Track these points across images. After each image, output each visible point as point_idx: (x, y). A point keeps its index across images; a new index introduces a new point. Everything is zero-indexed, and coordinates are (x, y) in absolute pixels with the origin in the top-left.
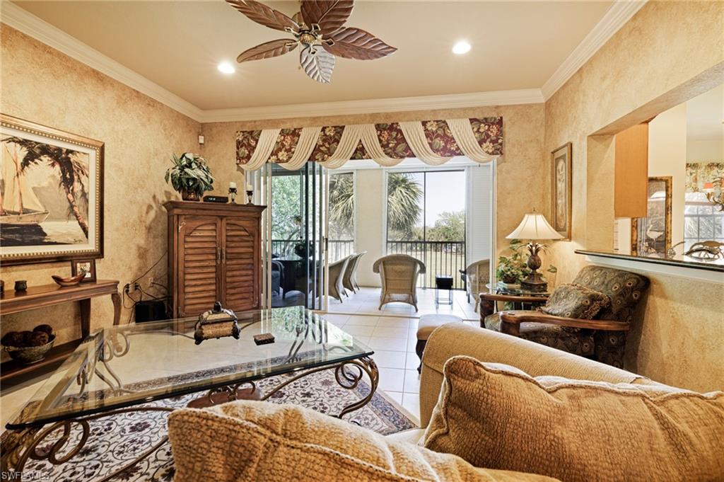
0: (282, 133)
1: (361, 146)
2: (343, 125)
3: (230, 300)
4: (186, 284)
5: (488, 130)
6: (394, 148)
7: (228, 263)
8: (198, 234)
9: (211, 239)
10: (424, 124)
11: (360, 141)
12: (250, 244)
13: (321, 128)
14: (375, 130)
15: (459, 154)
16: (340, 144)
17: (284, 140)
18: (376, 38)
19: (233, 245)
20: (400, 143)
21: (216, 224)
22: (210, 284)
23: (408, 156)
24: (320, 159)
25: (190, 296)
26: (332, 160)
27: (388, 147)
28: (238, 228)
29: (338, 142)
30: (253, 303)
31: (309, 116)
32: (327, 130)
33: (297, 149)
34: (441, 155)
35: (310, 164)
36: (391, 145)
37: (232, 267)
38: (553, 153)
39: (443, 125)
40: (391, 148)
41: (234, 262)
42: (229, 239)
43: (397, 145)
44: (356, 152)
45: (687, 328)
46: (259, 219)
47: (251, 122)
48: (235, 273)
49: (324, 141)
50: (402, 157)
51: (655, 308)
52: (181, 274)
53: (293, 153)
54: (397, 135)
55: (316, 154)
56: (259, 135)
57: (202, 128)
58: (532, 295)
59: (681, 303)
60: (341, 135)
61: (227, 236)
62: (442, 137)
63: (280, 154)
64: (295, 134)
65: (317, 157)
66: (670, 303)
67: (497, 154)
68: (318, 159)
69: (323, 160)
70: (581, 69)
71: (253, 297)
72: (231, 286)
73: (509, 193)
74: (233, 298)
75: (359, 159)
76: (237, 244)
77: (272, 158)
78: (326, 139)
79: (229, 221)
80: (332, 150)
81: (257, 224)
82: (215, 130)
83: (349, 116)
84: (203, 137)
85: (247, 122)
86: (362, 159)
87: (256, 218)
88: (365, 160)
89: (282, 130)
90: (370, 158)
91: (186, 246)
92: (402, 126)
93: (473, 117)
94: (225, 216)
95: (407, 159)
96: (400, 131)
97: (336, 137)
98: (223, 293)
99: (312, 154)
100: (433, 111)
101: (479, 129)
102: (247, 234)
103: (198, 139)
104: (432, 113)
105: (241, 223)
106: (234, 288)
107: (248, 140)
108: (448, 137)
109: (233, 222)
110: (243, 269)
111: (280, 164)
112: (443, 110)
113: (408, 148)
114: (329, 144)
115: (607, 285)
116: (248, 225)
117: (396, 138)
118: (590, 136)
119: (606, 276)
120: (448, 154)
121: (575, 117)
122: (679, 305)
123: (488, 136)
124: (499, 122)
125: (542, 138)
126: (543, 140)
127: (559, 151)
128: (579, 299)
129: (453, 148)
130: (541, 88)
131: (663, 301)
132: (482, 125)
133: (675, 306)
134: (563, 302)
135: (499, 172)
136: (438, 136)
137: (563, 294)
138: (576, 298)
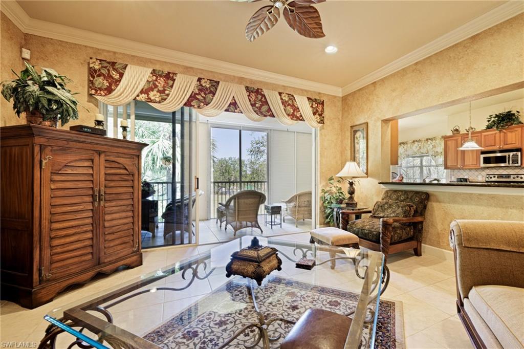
0: (154, 72)
1: (234, 101)
2: (218, 80)
3: (109, 247)
4: (52, 236)
5: (317, 107)
6: (260, 108)
7: (107, 205)
8: (70, 172)
9: (87, 178)
10: (280, 94)
11: (234, 97)
12: (130, 183)
13: (196, 78)
14: (245, 91)
15: (301, 120)
16: (216, 96)
17: (156, 80)
18: (321, 22)
19: (112, 184)
20: (264, 105)
21: (92, 160)
22: (86, 232)
23: (269, 116)
24: (196, 106)
25: (59, 250)
26: (208, 110)
27: (255, 106)
28: (117, 165)
29: (214, 94)
30: (133, 246)
31: (181, 64)
32: (203, 81)
33: (173, 92)
34: (291, 119)
35: (187, 109)
36: (257, 105)
37: (111, 209)
38: (351, 127)
39: (292, 97)
40: (257, 108)
41: (114, 203)
42: (109, 178)
43: (261, 106)
44: (229, 106)
45: (453, 215)
46: (139, 157)
47: (108, 52)
48: (114, 216)
49: (200, 90)
50: (265, 116)
51: (433, 207)
52: (45, 223)
53: (168, 95)
54: (262, 98)
55: (192, 101)
56: (125, 68)
57: (25, 39)
58: (353, 210)
59: (449, 203)
60: (216, 89)
61: (105, 174)
62: (291, 106)
63: (151, 94)
64: (170, 77)
65: (192, 104)
66: (443, 204)
67: (322, 123)
68: (193, 106)
69: (199, 107)
70: (375, 82)
71: (133, 241)
72: (111, 231)
73: (325, 149)
74: (112, 244)
75: (232, 112)
76: (117, 184)
77: (141, 95)
78: (202, 89)
79: (108, 158)
80: (207, 100)
81: (136, 162)
82: (49, 48)
83: (221, 74)
84: (29, 52)
85: (104, 50)
86: (235, 112)
87: (136, 155)
88: (237, 114)
89: (154, 70)
90: (242, 113)
91: (53, 187)
92: (265, 92)
93: (309, 97)
94: (104, 152)
95: (268, 117)
96: (264, 96)
97: (212, 89)
98: (101, 240)
99: (188, 100)
100: (284, 86)
101: (312, 105)
102: (128, 173)
103: (21, 52)
104: (283, 88)
105: (121, 160)
106: (113, 233)
107: (108, 70)
108: (295, 107)
109: (112, 158)
110: (124, 211)
111: (150, 104)
112: (290, 87)
113: (269, 110)
114: (205, 94)
115: (411, 198)
116: (128, 163)
117: (261, 100)
118: (382, 120)
119: (407, 194)
120: (295, 118)
121: (370, 108)
122: (448, 204)
123: (317, 111)
124: (323, 103)
125: (340, 117)
126: (341, 119)
127: (357, 127)
128: (402, 207)
129: (298, 115)
130: (342, 87)
131: (438, 203)
132: (314, 103)
133: (446, 205)
134: (389, 210)
135: (321, 134)
136: (289, 105)
137: (386, 206)
138: (399, 207)
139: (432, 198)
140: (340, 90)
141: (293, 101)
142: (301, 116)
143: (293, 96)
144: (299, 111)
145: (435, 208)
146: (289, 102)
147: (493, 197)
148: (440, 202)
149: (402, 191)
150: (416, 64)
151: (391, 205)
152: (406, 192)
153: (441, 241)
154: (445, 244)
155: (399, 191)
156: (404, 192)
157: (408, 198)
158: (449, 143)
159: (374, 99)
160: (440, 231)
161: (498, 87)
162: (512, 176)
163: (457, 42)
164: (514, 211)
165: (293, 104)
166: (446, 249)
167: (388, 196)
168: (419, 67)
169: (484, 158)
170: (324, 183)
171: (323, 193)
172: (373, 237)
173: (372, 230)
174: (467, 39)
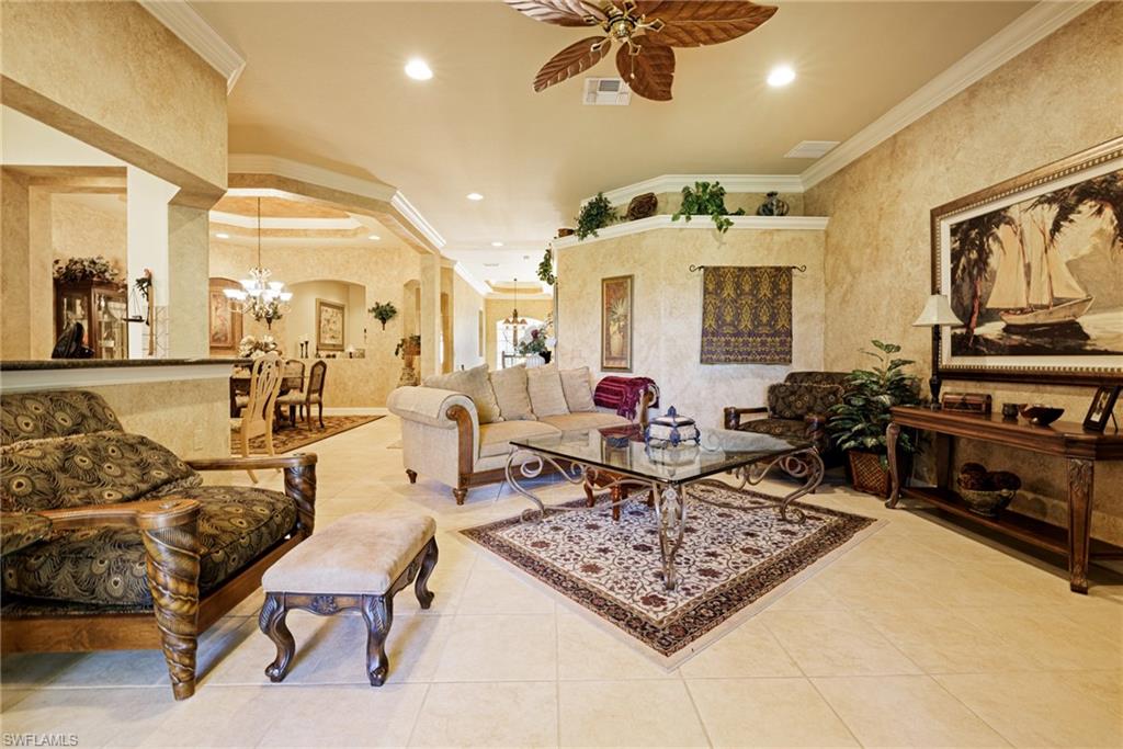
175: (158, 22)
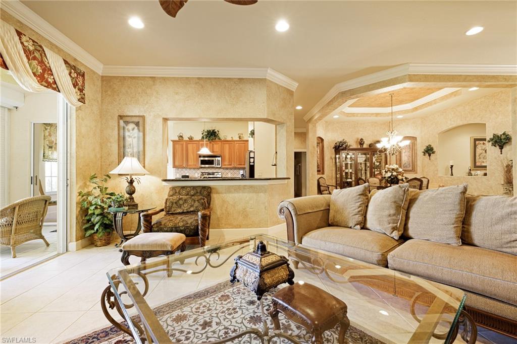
5: (77, 78)
10: (19, 34)
15: (54, 89)
34: (39, 82)
38: (119, 116)
39: (39, 48)
62: (39, 62)
67: (82, 102)
70: (155, 77)
93: (65, 59)
100: (19, 21)
101: (70, 73)
104: (18, 24)
108: (46, 66)
112: (31, 29)
115: (200, 192)
118: (163, 118)
119: (196, 189)
120: (44, 83)
121: (147, 102)
122: (225, 194)
123: (77, 84)
124: (83, 76)
125: (99, 99)
126: (100, 102)
127: (129, 118)
128: (198, 201)
129: (51, 80)
130: (104, 65)
131: (217, 195)
132: (72, 71)
133: (223, 195)
134: (186, 205)
135: (77, 117)
136: (35, 58)
137: (181, 202)
138: (195, 201)
139: (213, 191)
140: (102, 66)
141: (41, 55)
142: (55, 83)
143: (41, 47)
144: (52, 75)
145: (216, 199)
146: (36, 54)
147: (251, 187)
148: (219, 193)
149: (190, 187)
150: (199, 78)
151: (186, 200)
152: (194, 188)
153: (220, 223)
154: (223, 225)
155: (187, 187)
156: (192, 188)
157: (197, 192)
158: (177, 146)
159: (153, 94)
160: (219, 216)
161: (253, 117)
162: (215, 174)
163: (231, 77)
164: (262, 194)
165: (42, 60)
166: (223, 228)
167: (176, 192)
168: (201, 82)
169: (201, 160)
170: (81, 183)
171: (80, 197)
172: (190, 231)
173: (188, 225)
174: (237, 78)
175: (235, 78)
